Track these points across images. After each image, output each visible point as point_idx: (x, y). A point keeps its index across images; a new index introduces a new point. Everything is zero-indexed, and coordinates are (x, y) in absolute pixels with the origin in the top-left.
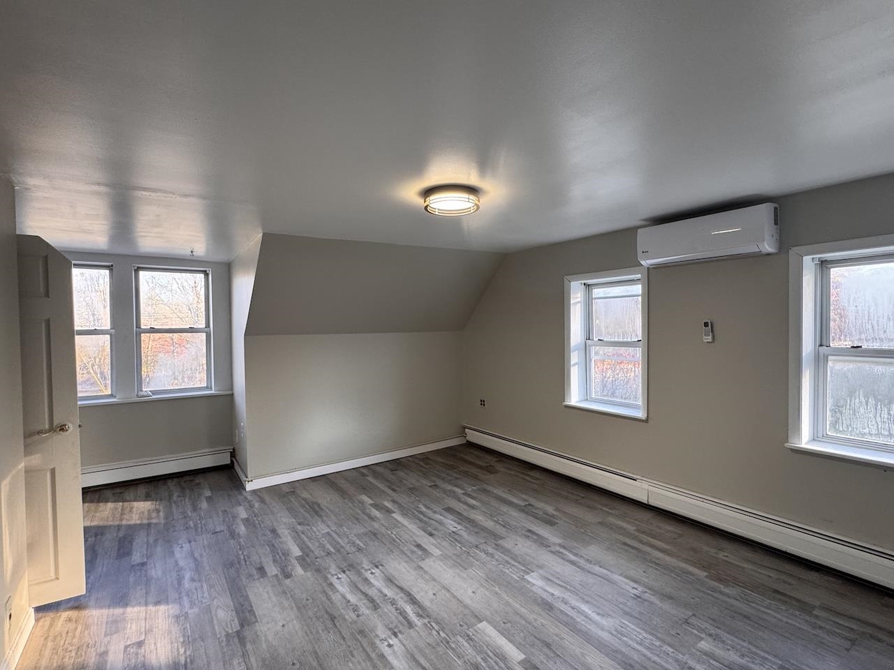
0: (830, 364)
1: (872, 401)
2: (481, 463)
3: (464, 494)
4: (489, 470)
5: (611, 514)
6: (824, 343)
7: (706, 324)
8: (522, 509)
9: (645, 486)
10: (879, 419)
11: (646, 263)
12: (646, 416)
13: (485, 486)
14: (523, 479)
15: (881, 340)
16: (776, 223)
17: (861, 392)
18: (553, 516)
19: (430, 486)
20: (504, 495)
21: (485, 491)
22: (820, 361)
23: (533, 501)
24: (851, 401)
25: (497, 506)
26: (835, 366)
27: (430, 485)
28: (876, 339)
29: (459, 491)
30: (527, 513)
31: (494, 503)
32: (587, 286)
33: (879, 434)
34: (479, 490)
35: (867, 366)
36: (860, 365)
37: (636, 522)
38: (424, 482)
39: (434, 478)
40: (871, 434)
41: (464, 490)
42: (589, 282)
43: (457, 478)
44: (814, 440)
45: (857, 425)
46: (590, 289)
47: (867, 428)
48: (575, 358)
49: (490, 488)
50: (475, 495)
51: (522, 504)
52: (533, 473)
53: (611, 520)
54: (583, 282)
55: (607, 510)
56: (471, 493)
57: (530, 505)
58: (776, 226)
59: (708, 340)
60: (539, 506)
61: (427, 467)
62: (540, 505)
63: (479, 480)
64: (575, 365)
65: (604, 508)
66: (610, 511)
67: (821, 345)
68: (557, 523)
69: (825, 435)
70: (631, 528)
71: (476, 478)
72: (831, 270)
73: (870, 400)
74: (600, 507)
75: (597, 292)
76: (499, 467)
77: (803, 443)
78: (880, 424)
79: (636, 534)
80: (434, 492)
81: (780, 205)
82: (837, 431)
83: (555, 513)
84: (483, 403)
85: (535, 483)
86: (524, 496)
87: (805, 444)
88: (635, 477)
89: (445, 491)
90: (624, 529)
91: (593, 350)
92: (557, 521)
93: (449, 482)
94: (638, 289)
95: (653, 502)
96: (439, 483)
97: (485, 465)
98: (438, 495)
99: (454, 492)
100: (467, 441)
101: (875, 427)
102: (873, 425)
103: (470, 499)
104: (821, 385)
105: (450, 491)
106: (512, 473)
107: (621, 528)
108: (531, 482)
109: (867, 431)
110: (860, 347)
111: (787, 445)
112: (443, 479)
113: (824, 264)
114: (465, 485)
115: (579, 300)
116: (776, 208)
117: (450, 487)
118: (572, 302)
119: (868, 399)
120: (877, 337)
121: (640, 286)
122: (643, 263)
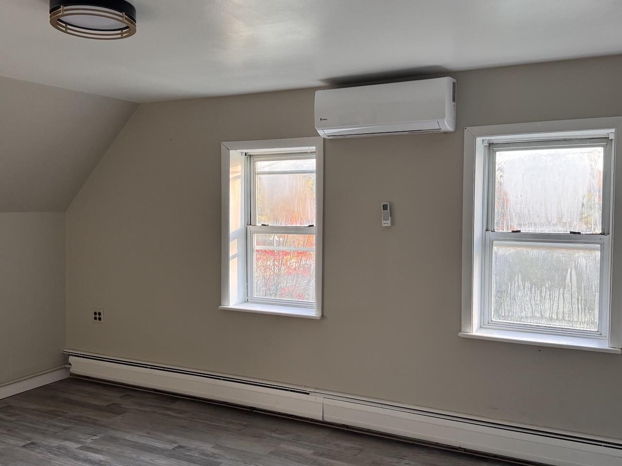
0: (495, 248)
1: (528, 284)
2: (97, 403)
3: (80, 448)
4: (113, 410)
5: (284, 440)
6: (490, 228)
7: (385, 207)
8: (170, 455)
9: (320, 399)
10: (533, 302)
11: (324, 133)
12: (320, 315)
13: (112, 433)
14: (165, 415)
15: (535, 225)
16: (454, 100)
17: (520, 276)
18: (213, 455)
19: (24, 446)
20: (142, 441)
21: (113, 439)
22: (487, 246)
23: (183, 442)
24: (511, 285)
25: (134, 456)
26: (500, 250)
27: (23, 444)
28: (531, 224)
29: (72, 446)
30: (178, 458)
31: (129, 452)
32: (249, 157)
33: (533, 317)
34: (103, 439)
35: (524, 250)
36: (519, 249)
37: (313, 444)
38: (12, 442)
39: (28, 434)
40: (527, 317)
41: (78, 442)
42: (251, 151)
43: (66, 428)
44: (481, 327)
45: (516, 310)
46: (252, 161)
47: (524, 312)
48: (234, 248)
49: (118, 434)
50: (99, 447)
51: (170, 447)
52: (176, 406)
53: (284, 446)
54: (245, 151)
55: (277, 436)
56: (92, 446)
57: (180, 447)
58: (454, 103)
59: (386, 225)
60: (193, 446)
61: (11, 419)
62: (195, 444)
63: (100, 426)
64: (234, 257)
65: (273, 434)
66: (281, 436)
67: (487, 230)
68: (222, 463)
69: (490, 322)
70: (307, 452)
71: (94, 423)
72: (497, 153)
73: (526, 284)
74: (268, 433)
75: (261, 166)
76: (127, 403)
77: (474, 331)
78: (534, 306)
79: (315, 457)
80: (33, 453)
81: (457, 80)
82: (499, 316)
83: (216, 451)
84: (98, 316)
85: (180, 418)
86: (171, 437)
87: (476, 332)
88: (308, 390)
89: (50, 449)
90: (301, 455)
91: (255, 237)
92: (219, 461)
93: (55, 436)
94: (311, 164)
95: (330, 418)
96: (38, 438)
97: (105, 404)
98: (40, 456)
99: (65, 448)
100: (71, 374)
101: (530, 310)
102: (528, 308)
103: (92, 454)
104: (487, 270)
105: (59, 448)
106: (148, 409)
107: (297, 454)
108: (176, 417)
109: (523, 314)
110: (519, 231)
111: (460, 334)
112: (43, 433)
113: (491, 147)
114: (80, 436)
115: (240, 174)
116: (454, 83)
117: (55, 443)
118: (231, 176)
119: (525, 283)
120: (532, 222)
121: (314, 161)
122: (320, 132)
